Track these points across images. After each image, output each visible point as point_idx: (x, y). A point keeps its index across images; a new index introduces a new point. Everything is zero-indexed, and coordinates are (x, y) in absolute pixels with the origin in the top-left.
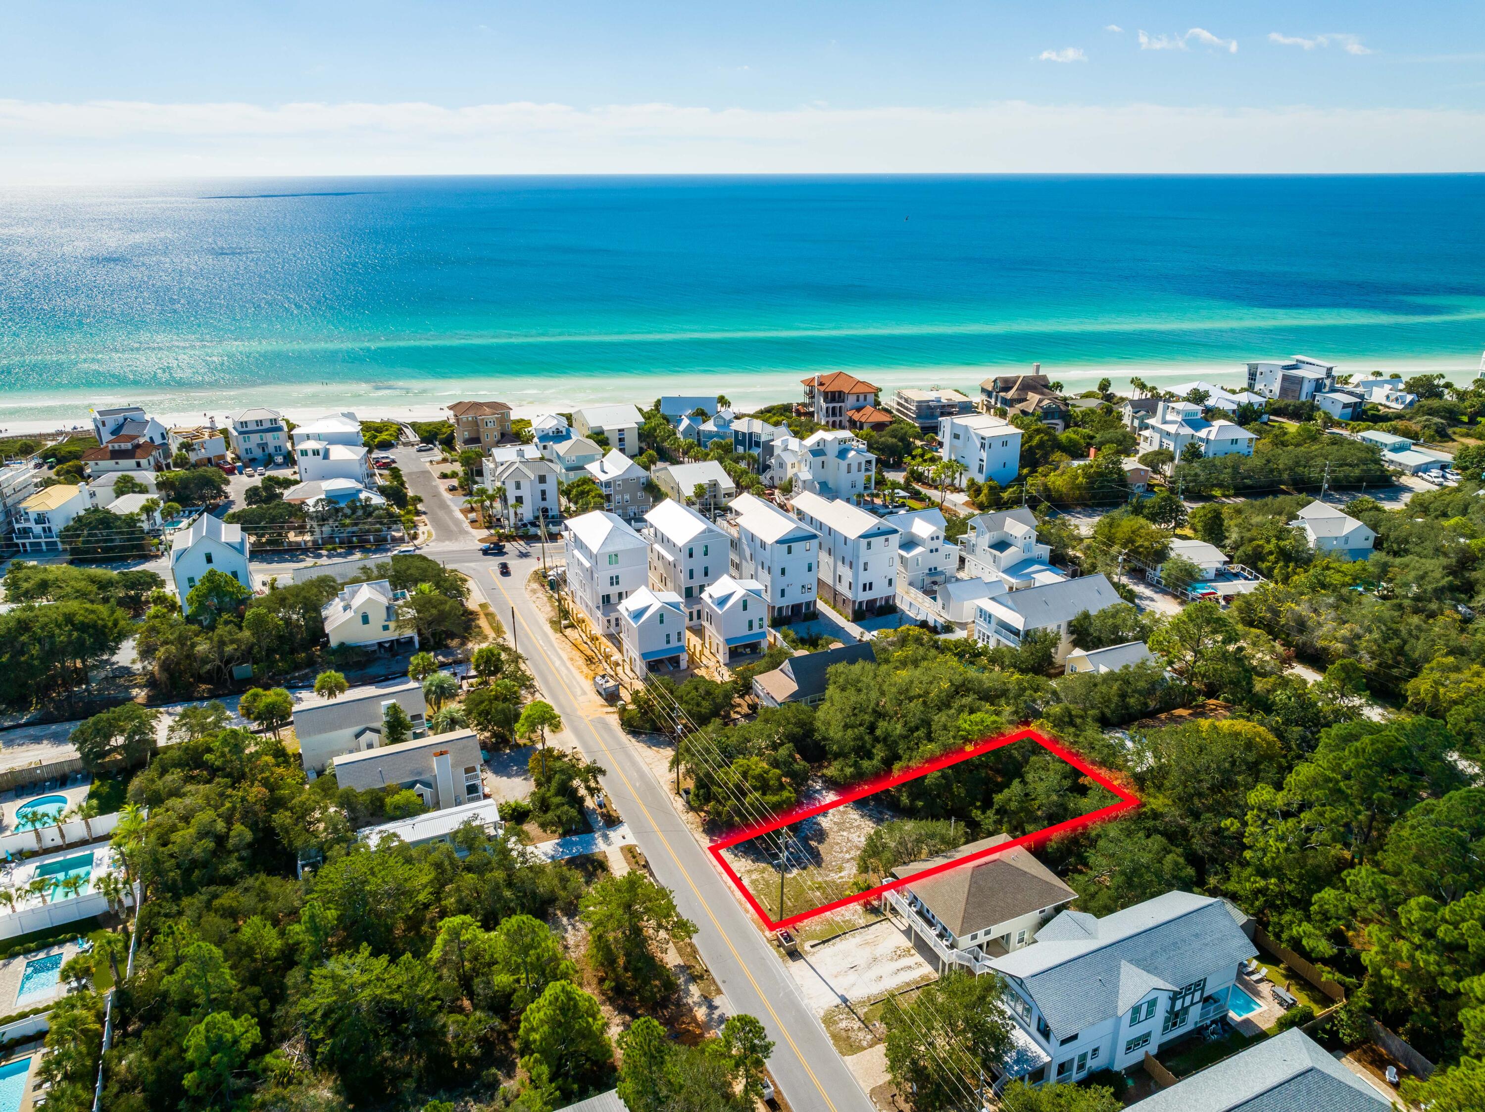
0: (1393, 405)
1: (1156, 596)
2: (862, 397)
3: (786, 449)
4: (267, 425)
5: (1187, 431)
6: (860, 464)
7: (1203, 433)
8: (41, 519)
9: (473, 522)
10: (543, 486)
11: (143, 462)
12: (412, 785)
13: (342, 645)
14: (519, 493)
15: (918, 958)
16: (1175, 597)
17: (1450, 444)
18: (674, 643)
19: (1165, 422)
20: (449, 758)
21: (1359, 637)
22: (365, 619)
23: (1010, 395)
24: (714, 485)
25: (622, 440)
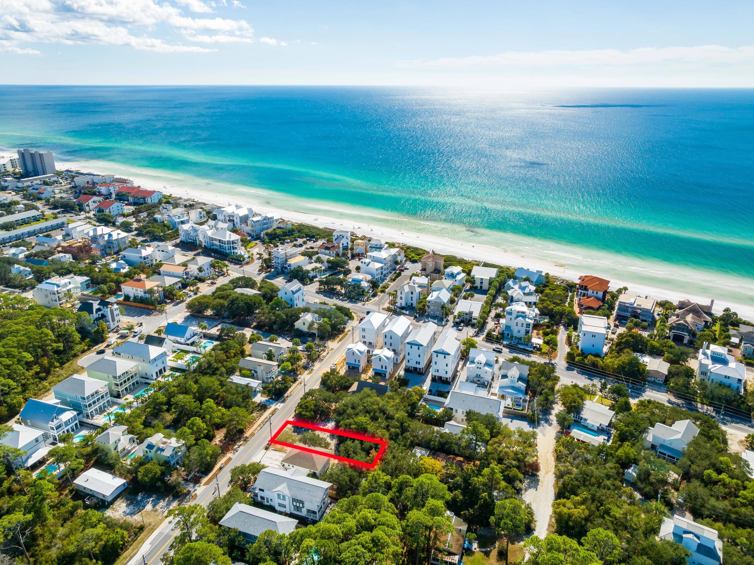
2: (595, 292)
4: (378, 246)
5: (709, 363)
6: (522, 324)
8: (290, 265)
9: (391, 301)
10: (412, 295)
11: (331, 252)
12: (250, 370)
13: (297, 329)
14: (401, 296)
18: (357, 363)
20: (262, 368)
22: (304, 324)
24: (471, 313)
25: (482, 283)
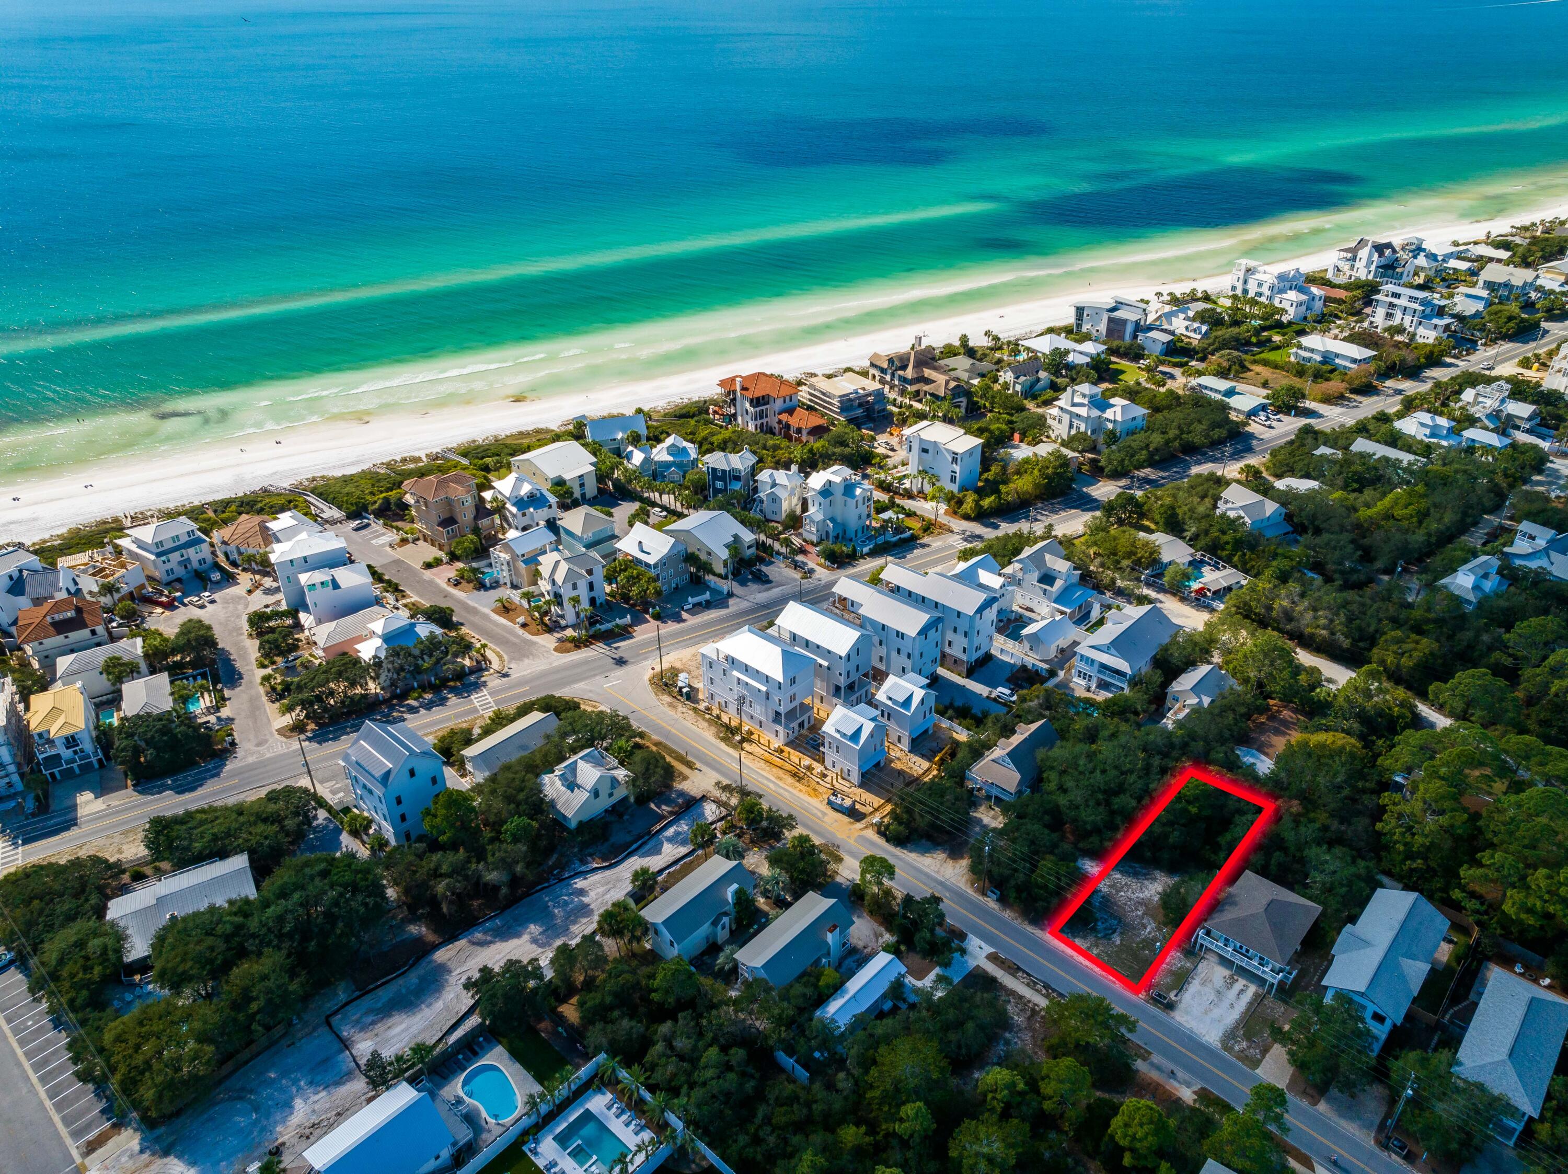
0: (1192, 334)
1: (1160, 596)
2: (788, 399)
3: (774, 485)
4: (184, 539)
5: (1095, 413)
6: (864, 498)
7: (1109, 414)
8: (70, 742)
9: (524, 626)
10: (591, 578)
13: (580, 823)
14: (576, 593)
15: (1241, 983)
16: (1174, 595)
17: (1249, 374)
18: (879, 749)
19: (1074, 405)
21: (1331, 621)
22: (596, 794)
23: (909, 373)
24: (739, 541)
25: (582, 485)
